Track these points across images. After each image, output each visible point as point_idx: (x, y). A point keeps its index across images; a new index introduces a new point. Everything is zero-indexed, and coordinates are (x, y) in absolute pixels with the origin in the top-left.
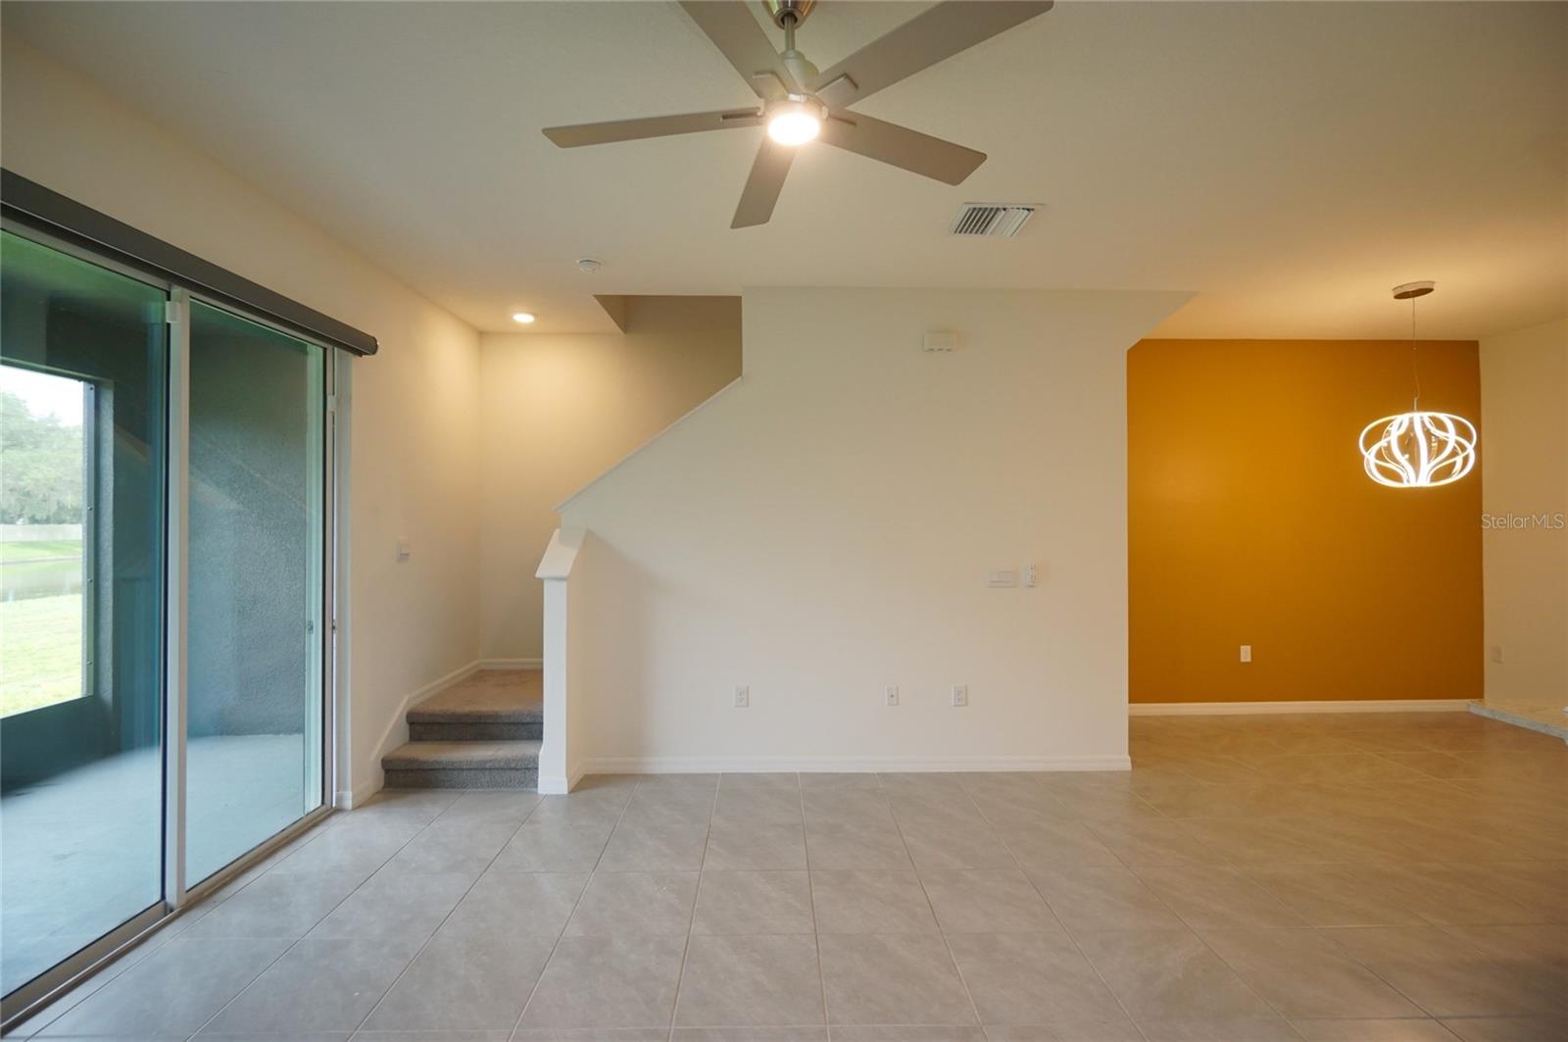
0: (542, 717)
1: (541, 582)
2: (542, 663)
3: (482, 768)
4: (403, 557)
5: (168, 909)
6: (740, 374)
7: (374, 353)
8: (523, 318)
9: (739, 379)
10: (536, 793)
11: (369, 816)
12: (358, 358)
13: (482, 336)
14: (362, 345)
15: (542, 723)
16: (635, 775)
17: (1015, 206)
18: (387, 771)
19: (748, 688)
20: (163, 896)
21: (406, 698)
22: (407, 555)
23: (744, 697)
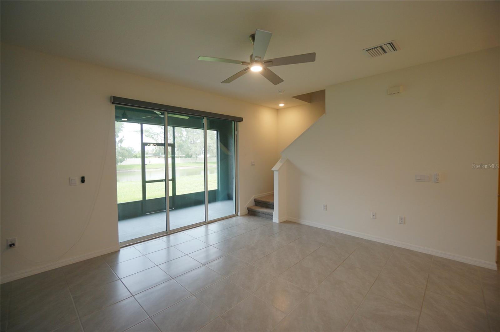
0: (274, 204)
1: (273, 171)
2: (273, 193)
3: (263, 213)
4: (253, 165)
5: (206, 223)
6: (325, 113)
7: (242, 121)
8: (282, 105)
9: (324, 114)
10: (272, 221)
11: (241, 218)
12: (240, 123)
13: (278, 110)
14: (240, 120)
15: (273, 205)
16: (298, 223)
17: (383, 44)
18: (248, 211)
19: (327, 205)
20: (205, 221)
21: (254, 196)
22: (254, 164)
23: (326, 207)
